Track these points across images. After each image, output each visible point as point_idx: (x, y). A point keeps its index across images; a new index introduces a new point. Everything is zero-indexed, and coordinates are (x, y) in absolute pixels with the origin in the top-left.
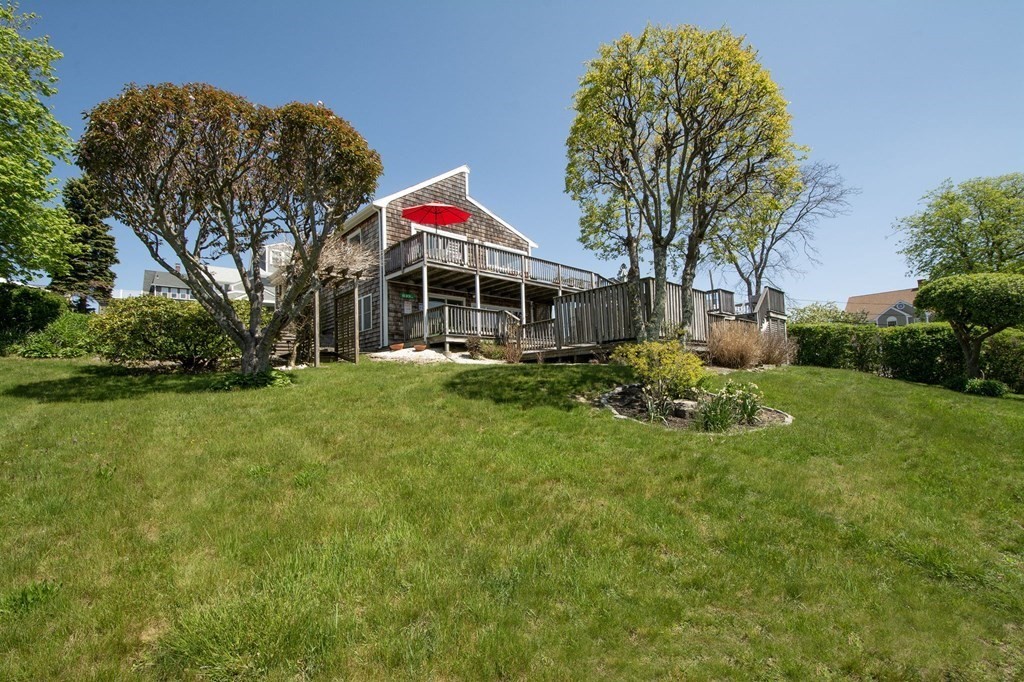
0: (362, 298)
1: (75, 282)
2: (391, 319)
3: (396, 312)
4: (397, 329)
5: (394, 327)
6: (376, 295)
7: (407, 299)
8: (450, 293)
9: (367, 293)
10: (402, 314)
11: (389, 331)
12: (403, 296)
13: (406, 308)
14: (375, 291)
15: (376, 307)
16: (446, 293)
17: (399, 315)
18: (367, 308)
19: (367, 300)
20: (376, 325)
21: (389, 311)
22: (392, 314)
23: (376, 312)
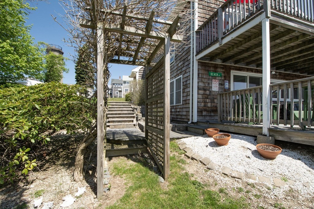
0: (174, 80)
1: (82, 82)
2: (200, 96)
3: (205, 90)
4: (205, 106)
5: (203, 104)
6: (186, 75)
7: (215, 78)
8: (251, 70)
9: (178, 75)
10: (210, 92)
11: (198, 108)
12: (211, 74)
13: (213, 85)
14: (186, 73)
15: (186, 86)
16: (248, 70)
17: (208, 92)
18: (178, 87)
19: (178, 81)
20: (186, 102)
21: (199, 89)
22: (201, 92)
23: (186, 90)
